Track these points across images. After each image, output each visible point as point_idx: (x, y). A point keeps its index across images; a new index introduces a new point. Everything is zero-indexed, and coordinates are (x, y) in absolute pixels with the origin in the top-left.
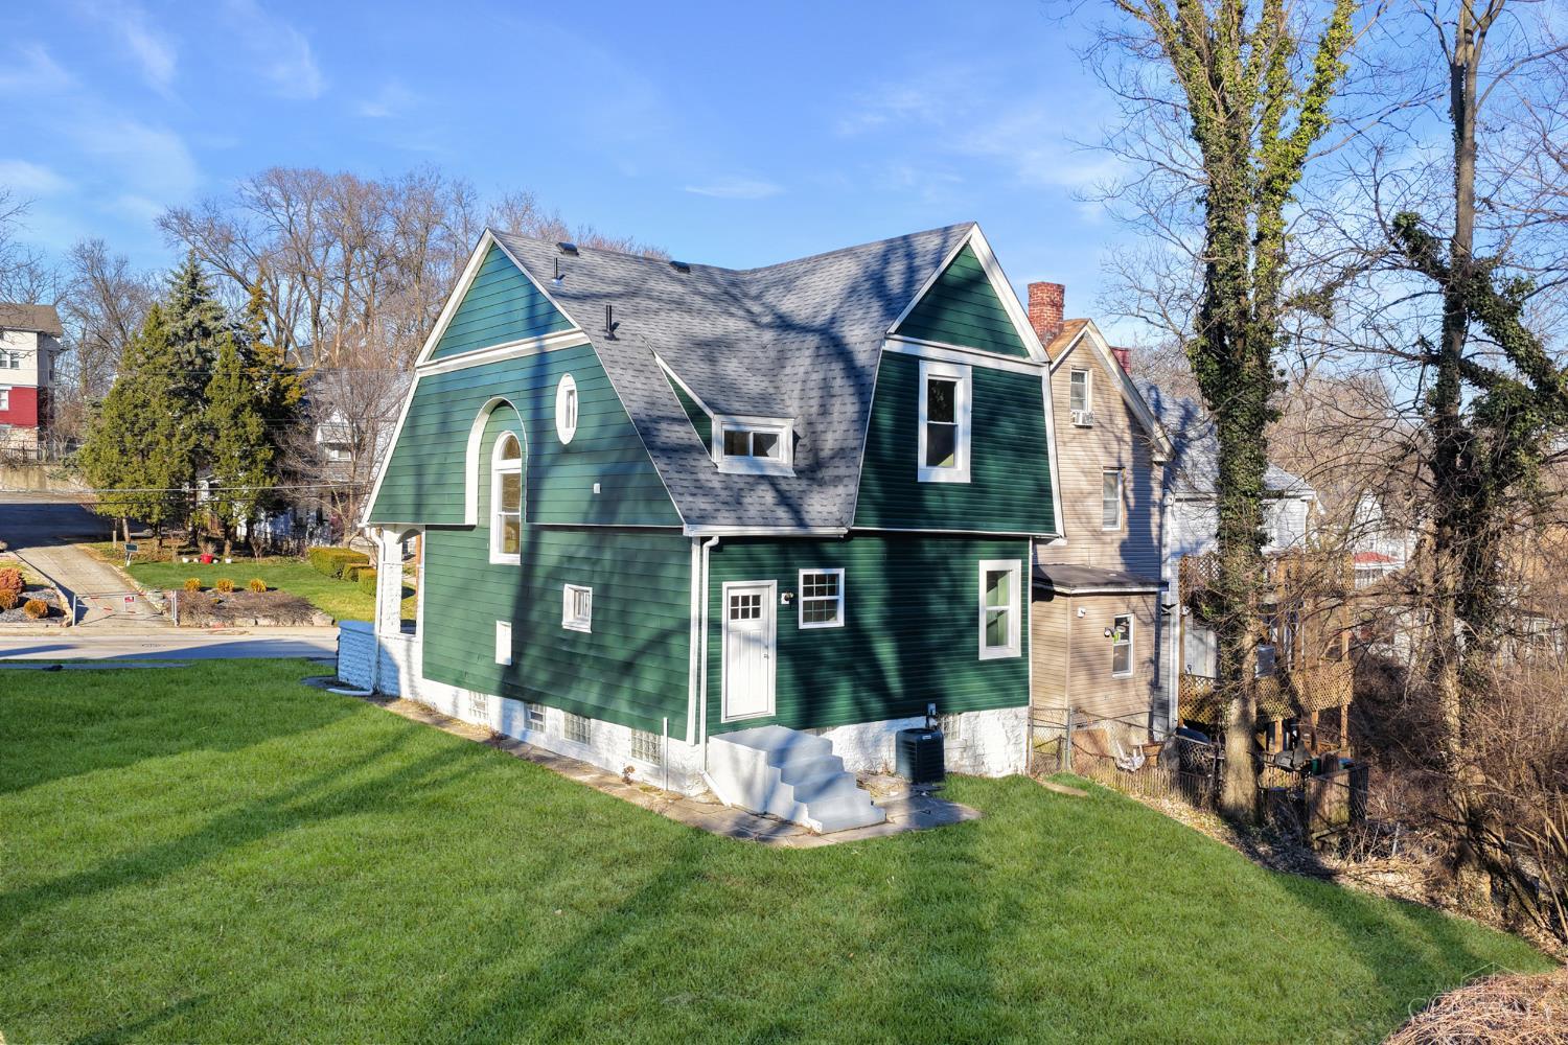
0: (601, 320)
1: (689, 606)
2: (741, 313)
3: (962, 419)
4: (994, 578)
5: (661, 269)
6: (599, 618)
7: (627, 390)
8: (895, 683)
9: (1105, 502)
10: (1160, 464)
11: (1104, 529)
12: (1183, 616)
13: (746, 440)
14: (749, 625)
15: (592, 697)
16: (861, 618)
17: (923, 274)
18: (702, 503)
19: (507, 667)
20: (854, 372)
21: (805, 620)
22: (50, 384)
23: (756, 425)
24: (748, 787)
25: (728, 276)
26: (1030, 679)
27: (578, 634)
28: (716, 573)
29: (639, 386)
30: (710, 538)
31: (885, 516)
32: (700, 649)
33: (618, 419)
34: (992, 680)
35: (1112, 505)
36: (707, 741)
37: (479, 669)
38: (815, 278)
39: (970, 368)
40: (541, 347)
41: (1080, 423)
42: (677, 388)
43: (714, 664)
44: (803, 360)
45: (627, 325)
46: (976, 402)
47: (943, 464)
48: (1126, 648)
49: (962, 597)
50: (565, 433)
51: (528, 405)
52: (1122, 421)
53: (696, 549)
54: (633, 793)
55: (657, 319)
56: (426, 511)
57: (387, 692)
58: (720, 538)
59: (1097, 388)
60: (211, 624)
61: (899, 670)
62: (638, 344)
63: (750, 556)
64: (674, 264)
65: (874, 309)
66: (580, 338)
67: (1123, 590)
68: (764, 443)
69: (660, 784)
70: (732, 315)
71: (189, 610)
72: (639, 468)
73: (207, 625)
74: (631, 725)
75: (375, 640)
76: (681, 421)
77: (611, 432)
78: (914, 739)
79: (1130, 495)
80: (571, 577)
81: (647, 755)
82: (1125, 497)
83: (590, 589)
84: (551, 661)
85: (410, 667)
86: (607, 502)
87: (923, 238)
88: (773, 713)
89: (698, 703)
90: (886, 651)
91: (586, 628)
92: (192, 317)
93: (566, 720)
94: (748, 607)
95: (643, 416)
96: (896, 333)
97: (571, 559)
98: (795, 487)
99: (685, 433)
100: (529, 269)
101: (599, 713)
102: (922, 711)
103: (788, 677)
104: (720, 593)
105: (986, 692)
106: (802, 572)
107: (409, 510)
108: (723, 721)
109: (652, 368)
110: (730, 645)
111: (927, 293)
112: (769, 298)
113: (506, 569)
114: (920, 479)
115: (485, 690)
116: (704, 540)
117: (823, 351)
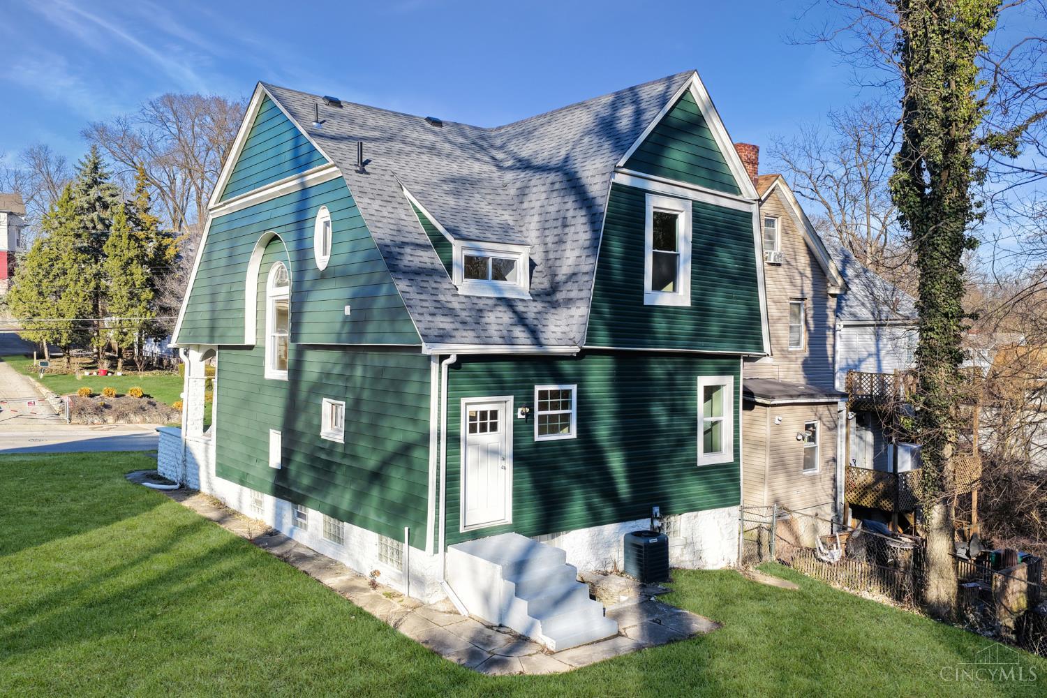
0: (353, 157)
1: (428, 422)
2: (486, 158)
3: (684, 248)
4: (710, 392)
5: (417, 122)
6: (352, 429)
7: (374, 218)
8: (623, 488)
9: (791, 327)
10: (833, 296)
11: (790, 349)
12: (848, 420)
13: (486, 265)
14: (488, 438)
15: (345, 501)
16: (594, 430)
17: (647, 116)
18: (443, 323)
19: (277, 471)
20: (585, 201)
21: (542, 432)
22: (17, 249)
23: (493, 251)
24: (486, 598)
25: (477, 132)
26: (741, 481)
27: (334, 444)
28: (455, 389)
29: (385, 214)
30: (448, 356)
31: (616, 334)
32: (439, 462)
33: (365, 244)
34: (710, 483)
35: (796, 330)
36: (445, 550)
37: (257, 471)
38: (551, 128)
39: (691, 202)
40: (302, 184)
41: (772, 261)
42: (423, 218)
43: (453, 477)
44: (541, 193)
45: (378, 163)
46: (696, 232)
47: (664, 290)
48: (813, 449)
49: (684, 410)
50: (321, 260)
51: (292, 236)
52: (803, 260)
53: (434, 366)
54: (376, 599)
55: (408, 159)
56: (217, 333)
57: (191, 486)
58: (458, 355)
59: (785, 231)
60: (96, 422)
61: (627, 477)
62: (388, 177)
63: (491, 374)
64: (428, 119)
65: (606, 147)
66: (334, 172)
67: (812, 401)
68: (502, 269)
69: (401, 588)
70: (478, 160)
71: (79, 411)
72: (384, 289)
73: (93, 423)
74: (378, 530)
75: (181, 441)
76: (424, 247)
77: (359, 257)
78: (641, 542)
79: (811, 321)
80: (328, 391)
81: (392, 560)
82: (806, 322)
83: (344, 403)
84: (312, 467)
85: (207, 466)
86: (358, 322)
87: (647, 88)
88: (510, 521)
89: (437, 514)
90: (616, 462)
91: (340, 439)
92: (94, 193)
93: (325, 521)
94: (486, 422)
95: (387, 241)
96: (625, 166)
97: (328, 375)
98: (532, 310)
99: (430, 258)
100: (293, 114)
101: (350, 518)
102: (648, 514)
103: (527, 486)
104: (459, 409)
105: (703, 494)
106: (538, 388)
107: (206, 332)
108: (462, 530)
109: (400, 200)
110: (469, 458)
111: (653, 132)
112: (512, 147)
113: (277, 383)
114: (646, 302)
115: (261, 490)
116: (443, 358)
117: (557, 186)
